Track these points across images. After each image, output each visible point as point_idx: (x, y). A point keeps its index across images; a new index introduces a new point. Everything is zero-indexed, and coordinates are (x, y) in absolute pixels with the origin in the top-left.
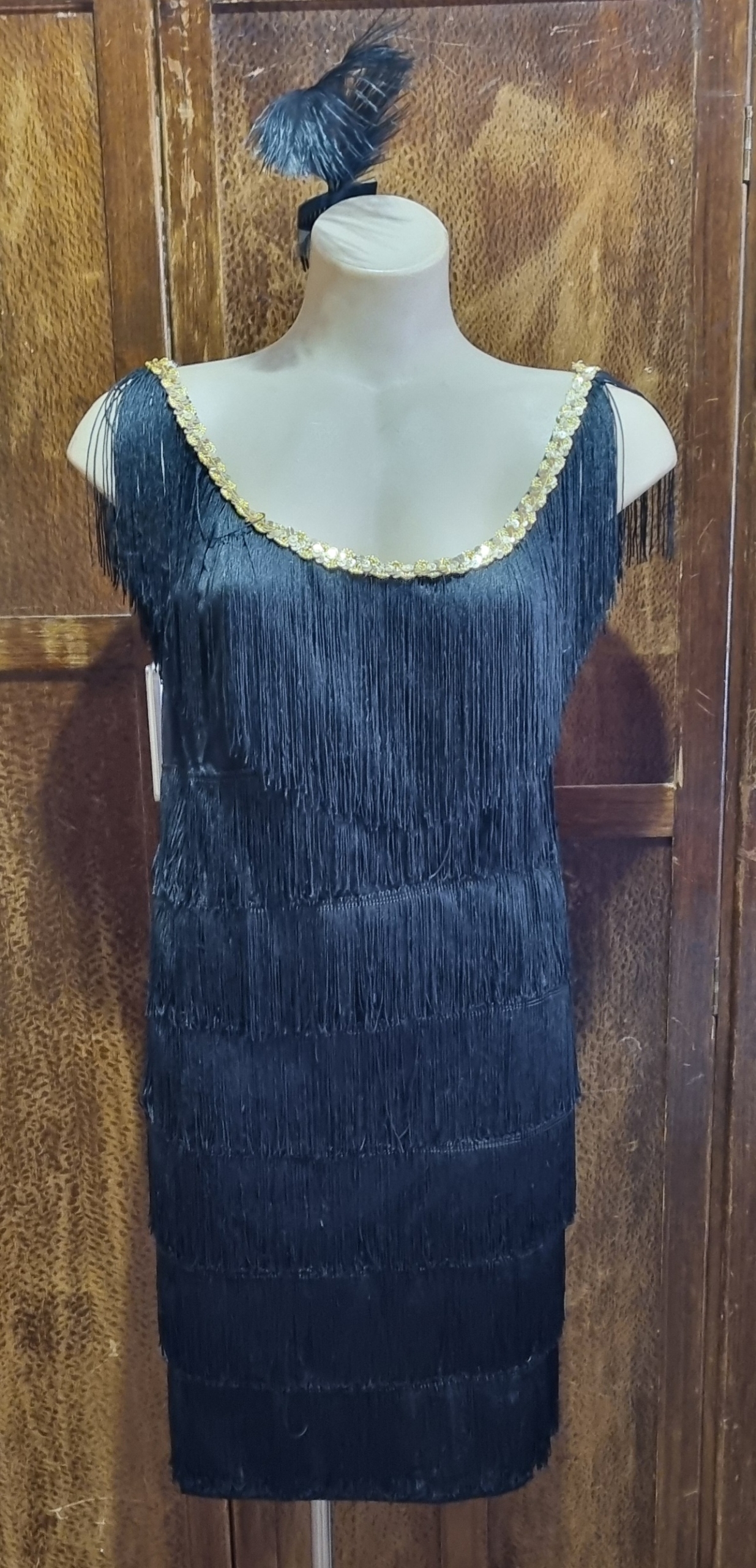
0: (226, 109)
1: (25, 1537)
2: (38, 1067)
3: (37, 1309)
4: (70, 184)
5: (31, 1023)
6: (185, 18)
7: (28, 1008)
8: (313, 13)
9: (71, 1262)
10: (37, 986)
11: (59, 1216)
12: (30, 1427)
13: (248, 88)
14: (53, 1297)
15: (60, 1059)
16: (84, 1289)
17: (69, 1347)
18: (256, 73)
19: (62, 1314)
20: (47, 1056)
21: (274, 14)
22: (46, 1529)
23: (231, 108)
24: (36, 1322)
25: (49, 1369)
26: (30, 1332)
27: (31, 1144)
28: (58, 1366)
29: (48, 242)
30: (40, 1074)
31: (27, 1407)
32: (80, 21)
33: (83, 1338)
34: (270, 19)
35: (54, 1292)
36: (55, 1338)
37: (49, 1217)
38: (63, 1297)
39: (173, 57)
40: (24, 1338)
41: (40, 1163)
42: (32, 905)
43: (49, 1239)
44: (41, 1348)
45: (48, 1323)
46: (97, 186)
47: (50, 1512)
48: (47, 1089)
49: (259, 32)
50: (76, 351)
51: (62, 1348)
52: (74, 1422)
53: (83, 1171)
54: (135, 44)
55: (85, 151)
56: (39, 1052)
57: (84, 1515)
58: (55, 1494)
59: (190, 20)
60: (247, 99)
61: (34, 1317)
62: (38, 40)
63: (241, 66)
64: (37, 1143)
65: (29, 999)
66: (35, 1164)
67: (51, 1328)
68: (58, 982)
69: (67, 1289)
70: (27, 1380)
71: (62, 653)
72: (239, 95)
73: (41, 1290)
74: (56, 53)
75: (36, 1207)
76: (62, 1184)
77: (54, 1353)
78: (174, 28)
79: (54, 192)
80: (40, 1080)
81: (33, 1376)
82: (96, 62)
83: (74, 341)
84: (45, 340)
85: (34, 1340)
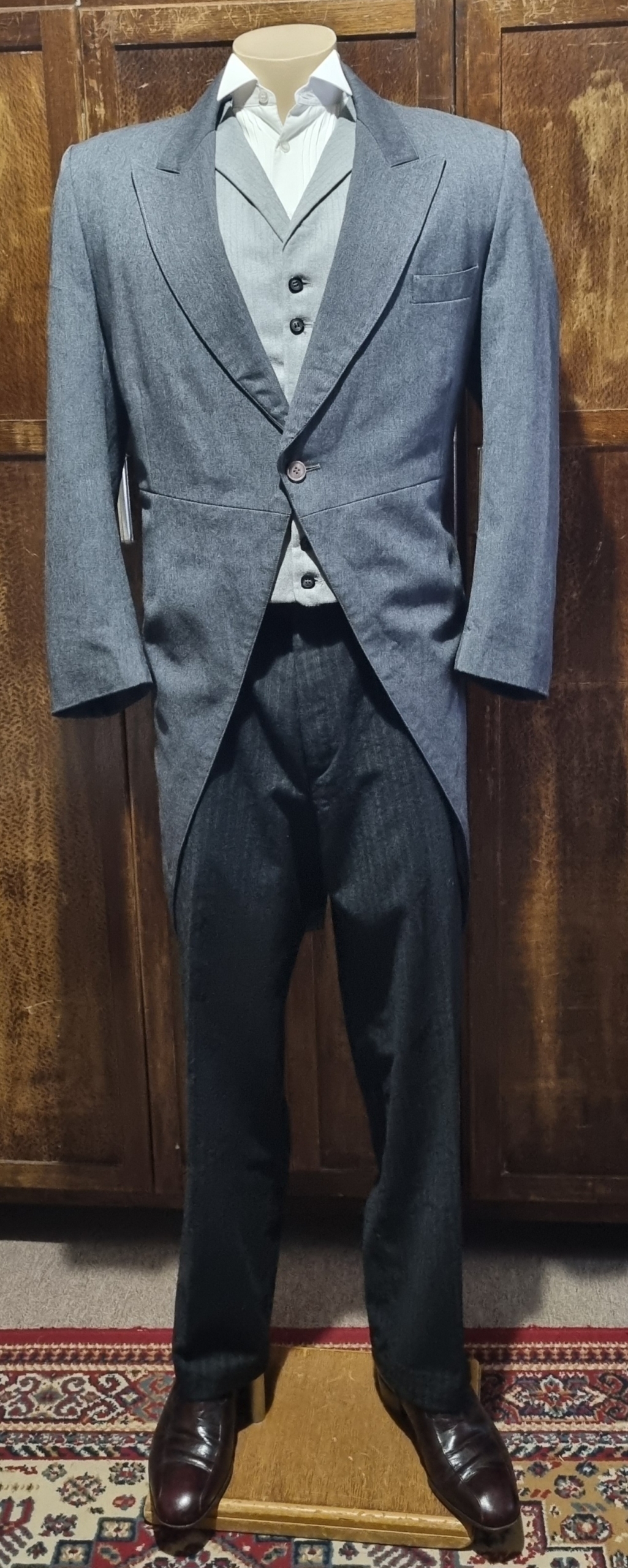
0: (125, 108)
1: (8, 1026)
2: (14, 710)
3: (14, 871)
4: (30, 154)
5: (9, 682)
6: (98, 54)
7: (7, 672)
8: (179, 50)
9: (36, 840)
10: (13, 658)
11: (28, 809)
12: (11, 950)
13: (139, 95)
14: (25, 863)
15: (28, 705)
16: (45, 859)
17: (36, 898)
18: (144, 86)
19: (31, 875)
20: (20, 703)
21: (154, 51)
22: (22, 1020)
23: (129, 107)
24: (13, 879)
25: (22, 911)
26: (10, 887)
27: (10, 761)
28: (28, 909)
29: (15, 188)
30: (15, 715)
31: (8, 937)
32: (35, 57)
33: (45, 891)
34: (152, 54)
35: (26, 859)
36: (26, 891)
37: (22, 811)
38: (31, 864)
39: (92, 78)
40: (6, 891)
41: (16, 774)
42: (10, 604)
43: (22, 824)
44: (18, 896)
45: (22, 880)
46: (46, 155)
47: (24, 1009)
48: (20, 725)
49: (145, 62)
50: (35, 256)
51: (31, 897)
52: (39, 946)
53: (44, 780)
54: (69, 70)
55: (39, 134)
56: (15, 701)
57: (47, 1012)
58: (28, 997)
59: (102, 55)
60: (138, 102)
61: (12, 876)
62: (9, 68)
63: (134, 83)
64: (14, 760)
65: (8, 665)
66: (12, 775)
67: (24, 884)
68: (27, 654)
69: (34, 858)
70: (9, 919)
71: (27, 443)
72: (134, 99)
73: (17, 858)
74: (20, 76)
75: (13, 802)
76: (30, 787)
77: (25, 901)
78: (92, 60)
79: (19, 158)
80: (15, 719)
81: (12, 916)
82: (46, 81)
83: (32, 249)
84: (15, 249)
85: (13, 893)
